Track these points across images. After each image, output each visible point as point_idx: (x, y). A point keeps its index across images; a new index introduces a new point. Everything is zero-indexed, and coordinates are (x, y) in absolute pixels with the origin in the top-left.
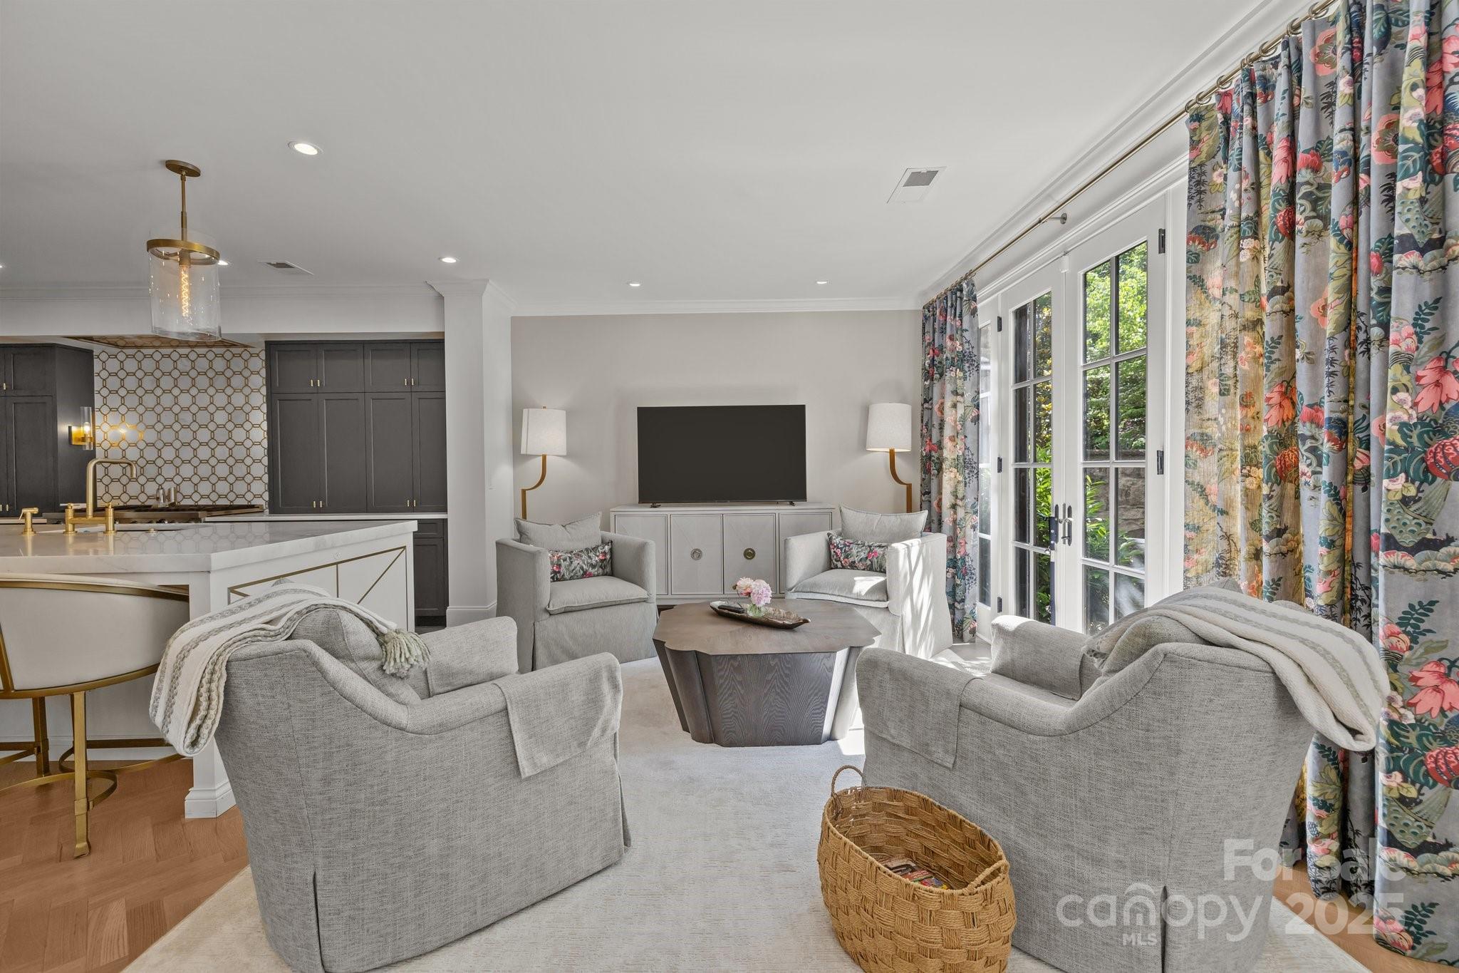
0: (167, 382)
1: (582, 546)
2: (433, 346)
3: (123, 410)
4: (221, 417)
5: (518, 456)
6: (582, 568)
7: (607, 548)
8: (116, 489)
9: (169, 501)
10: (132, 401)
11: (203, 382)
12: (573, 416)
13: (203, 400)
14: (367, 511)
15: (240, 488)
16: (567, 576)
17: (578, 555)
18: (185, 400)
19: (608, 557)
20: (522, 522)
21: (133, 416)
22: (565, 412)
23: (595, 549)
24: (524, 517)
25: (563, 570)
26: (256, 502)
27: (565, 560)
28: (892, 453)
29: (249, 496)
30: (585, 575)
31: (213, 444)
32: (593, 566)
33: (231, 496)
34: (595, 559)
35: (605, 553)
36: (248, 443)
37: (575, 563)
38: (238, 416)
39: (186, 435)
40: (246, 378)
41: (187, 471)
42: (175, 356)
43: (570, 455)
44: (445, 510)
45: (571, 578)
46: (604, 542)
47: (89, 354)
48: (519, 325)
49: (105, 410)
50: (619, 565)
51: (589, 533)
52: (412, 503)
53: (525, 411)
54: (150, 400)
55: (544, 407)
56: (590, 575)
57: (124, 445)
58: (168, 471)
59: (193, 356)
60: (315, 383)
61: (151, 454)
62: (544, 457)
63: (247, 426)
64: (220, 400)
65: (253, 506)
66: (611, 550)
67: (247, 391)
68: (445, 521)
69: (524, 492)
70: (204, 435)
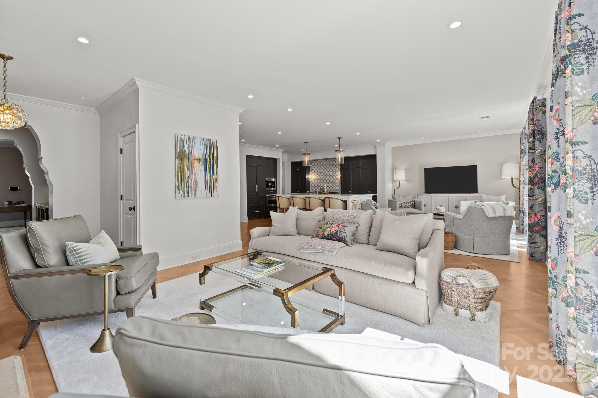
0: (322, 167)
1: (408, 201)
2: (374, 157)
3: (314, 173)
4: (331, 174)
5: (393, 181)
6: (407, 206)
7: (413, 202)
8: (313, 188)
10: (316, 171)
11: (328, 166)
12: (407, 170)
15: (334, 188)
16: (403, 207)
17: (406, 203)
18: (325, 170)
19: (413, 204)
20: (394, 196)
21: (316, 174)
22: (405, 170)
23: (410, 202)
24: (395, 195)
25: (402, 206)
26: (337, 191)
27: (403, 204)
28: (512, 179)
29: (336, 190)
30: (407, 207)
31: (329, 179)
32: (410, 206)
33: (333, 190)
34: (410, 204)
35: (413, 203)
37: (405, 205)
38: (334, 174)
39: (325, 178)
41: (325, 185)
42: (323, 162)
43: (407, 180)
44: (377, 193)
45: (404, 208)
46: (413, 201)
48: (393, 149)
49: (312, 173)
50: (416, 205)
51: (410, 199)
52: (369, 192)
53: (395, 170)
54: (319, 171)
55: (400, 169)
56: (409, 208)
57: (315, 180)
58: (322, 185)
59: (326, 161)
60: (350, 166)
61: (319, 181)
62: (400, 181)
63: (336, 175)
64: (331, 170)
65: (337, 192)
66: (414, 203)
67: (336, 168)
68: (377, 196)
69: (395, 190)
70: (328, 177)
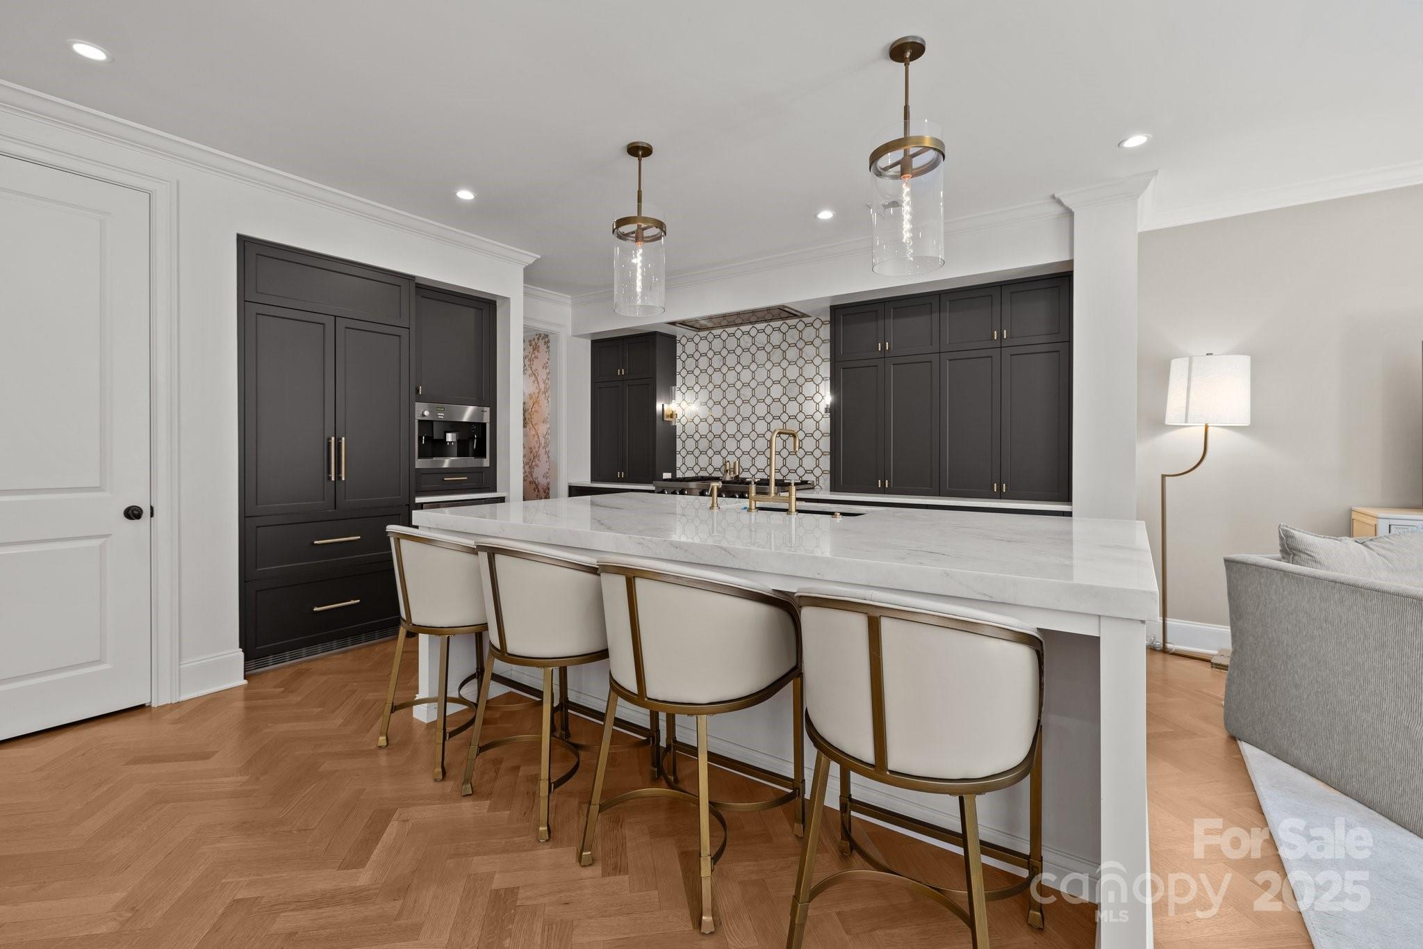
0: (731, 360)
2: (1057, 282)
3: (697, 388)
4: (776, 391)
8: (690, 462)
9: (734, 473)
10: (704, 379)
11: (761, 357)
13: (761, 375)
14: (939, 494)
18: (746, 376)
21: (704, 395)
22: (1247, 358)
31: (769, 418)
36: (801, 417)
38: (795, 390)
40: (801, 350)
41: (746, 445)
42: (739, 334)
43: (1254, 428)
44: (1068, 499)
47: (672, 339)
49: (684, 388)
52: (1000, 488)
53: (1175, 362)
54: (717, 378)
55: (1209, 354)
57: (697, 420)
58: (731, 445)
59: (753, 332)
60: (884, 346)
61: (717, 428)
62: (1207, 428)
63: (801, 399)
64: (777, 373)
70: (761, 410)
